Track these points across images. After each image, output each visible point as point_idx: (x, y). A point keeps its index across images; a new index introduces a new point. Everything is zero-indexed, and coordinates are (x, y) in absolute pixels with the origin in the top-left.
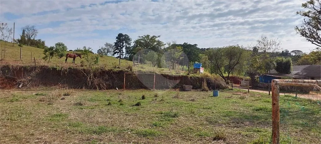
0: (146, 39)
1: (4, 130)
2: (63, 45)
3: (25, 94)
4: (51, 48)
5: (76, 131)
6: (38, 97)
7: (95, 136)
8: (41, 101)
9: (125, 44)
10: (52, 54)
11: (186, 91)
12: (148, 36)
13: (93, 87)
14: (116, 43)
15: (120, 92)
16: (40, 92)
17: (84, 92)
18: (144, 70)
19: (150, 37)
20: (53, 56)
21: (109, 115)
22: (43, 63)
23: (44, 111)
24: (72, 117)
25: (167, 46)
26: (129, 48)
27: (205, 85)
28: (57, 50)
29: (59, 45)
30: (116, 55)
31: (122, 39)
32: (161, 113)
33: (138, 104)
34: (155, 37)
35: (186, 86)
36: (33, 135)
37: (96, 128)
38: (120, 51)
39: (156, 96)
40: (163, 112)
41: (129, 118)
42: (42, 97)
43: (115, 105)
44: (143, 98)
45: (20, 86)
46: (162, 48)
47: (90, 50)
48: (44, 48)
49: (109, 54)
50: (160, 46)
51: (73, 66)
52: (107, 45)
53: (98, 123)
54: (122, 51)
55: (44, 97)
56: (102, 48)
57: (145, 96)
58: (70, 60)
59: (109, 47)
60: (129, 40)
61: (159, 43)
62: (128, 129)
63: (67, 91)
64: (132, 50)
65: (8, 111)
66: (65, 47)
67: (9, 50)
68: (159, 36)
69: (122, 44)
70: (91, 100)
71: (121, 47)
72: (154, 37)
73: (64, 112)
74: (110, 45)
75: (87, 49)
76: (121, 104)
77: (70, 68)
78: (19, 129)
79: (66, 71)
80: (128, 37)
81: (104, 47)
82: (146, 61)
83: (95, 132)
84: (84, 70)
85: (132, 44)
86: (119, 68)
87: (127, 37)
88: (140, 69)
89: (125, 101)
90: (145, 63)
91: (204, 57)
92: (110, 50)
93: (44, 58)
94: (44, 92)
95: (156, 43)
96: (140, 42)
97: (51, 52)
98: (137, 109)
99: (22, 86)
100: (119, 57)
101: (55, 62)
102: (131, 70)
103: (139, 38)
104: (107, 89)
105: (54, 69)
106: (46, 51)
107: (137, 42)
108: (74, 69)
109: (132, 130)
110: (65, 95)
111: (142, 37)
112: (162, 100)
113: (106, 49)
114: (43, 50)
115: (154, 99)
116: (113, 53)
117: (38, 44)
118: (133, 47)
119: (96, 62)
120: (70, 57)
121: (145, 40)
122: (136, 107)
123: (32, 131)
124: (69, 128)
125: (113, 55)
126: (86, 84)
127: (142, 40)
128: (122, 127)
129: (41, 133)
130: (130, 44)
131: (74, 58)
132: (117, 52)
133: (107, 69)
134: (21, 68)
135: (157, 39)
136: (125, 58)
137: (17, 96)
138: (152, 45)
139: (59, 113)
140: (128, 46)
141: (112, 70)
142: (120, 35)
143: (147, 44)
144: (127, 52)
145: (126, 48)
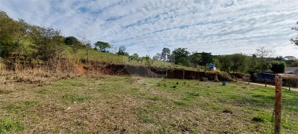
1: (113, 93)
2: (137, 54)
3: (121, 78)
4: (132, 56)
5: (143, 98)
6: (126, 79)
7: (152, 101)
8: (127, 81)
9: (167, 53)
10: (132, 59)
11: (204, 81)
12: (180, 49)
13: (150, 76)
14: (162, 53)
15: (165, 80)
16: (127, 77)
17: (146, 79)
18: (178, 68)
19: (181, 49)
20: (132, 60)
21: (159, 91)
22: (128, 63)
23: (128, 87)
24: (141, 91)
25: (192, 54)
26: (169, 55)
27: (217, 78)
28: (134, 57)
29: (135, 54)
30: (162, 60)
31: (166, 50)
32: (188, 93)
33: (174, 87)
35: (204, 78)
36: (124, 97)
37: (153, 97)
38: (164, 57)
39: (185, 83)
40: (190, 93)
41: (170, 94)
42: (127, 80)
43: (162, 86)
44: (177, 83)
45: (118, 74)
46: (189, 55)
47: (149, 57)
48: (128, 56)
49: (159, 59)
50: (187, 54)
51: (141, 65)
52: (158, 54)
53: (153, 95)
55: (128, 80)
56: (155, 56)
57: (178, 83)
58: (140, 62)
60: (169, 51)
61: (187, 52)
62: (170, 100)
63: (138, 77)
64: (171, 57)
65: (114, 85)
66: (138, 55)
67: (114, 57)
68: (187, 49)
69: (165, 53)
70: (150, 83)
71: (165, 55)
73: (137, 88)
75: (148, 56)
76: (165, 86)
77: (140, 66)
78: (118, 94)
79: (138, 67)
80: (169, 49)
81: (156, 55)
82: (179, 63)
83: (152, 99)
84: (146, 67)
85: (171, 53)
86: (164, 66)
88: (175, 67)
89: (167, 85)
90: (178, 64)
91: (216, 60)
92: (159, 57)
93: (128, 61)
94: (128, 77)
95: (185, 53)
97: (132, 58)
98: (174, 90)
99: (119, 74)
100: (164, 60)
101: (133, 63)
102: (170, 68)
103: (175, 50)
104: (157, 78)
105: (133, 66)
106: (129, 58)
107: (174, 52)
108: (142, 67)
109: (172, 101)
110: (138, 79)
111: (177, 49)
112: (188, 86)
114: (128, 57)
115: (184, 84)
116: (161, 58)
117: (127, 55)
118: (171, 55)
119: (152, 63)
120: (140, 60)
121: (178, 51)
122: (173, 89)
123: (124, 95)
124: (140, 96)
125: (161, 59)
126: (147, 74)
128: (166, 98)
129: (128, 97)
130: (170, 53)
131: (142, 61)
132: (162, 58)
133: (158, 67)
134: (119, 65)
135: (185, 50)
136: (167, 61)
137: (117, 79)
139: (135, 88)
140: (169, 54)
141: (160, 67)
142: (165, 49)
143: (179, 53)
144: (168, 58)
145: (168, 56)
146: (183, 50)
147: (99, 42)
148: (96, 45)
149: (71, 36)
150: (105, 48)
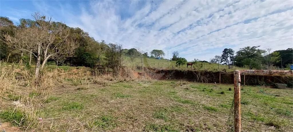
0: (246, 49)
8: (171, 86)
9: (229, 55)
12: (248, 47)
14: (222, 55)
19: (250, 48)
20: (180, 65)
22: (176, 68)
26: (233, 57)
30: (223, 63)
31: (227, 52)
34: (255, 47)
51: (190, 69)
52: (216, 57)
54: (227, 59)
57: (231, 89)
59: (217, 58)
60: (232, 52)
61: (260, 51)
64: (235, 58)
68: (259, 46)
69: (227, 55)
71: (226, 57)
72: (253, 47)
74: (218, 57)
81: (215, 58)
85: (235, 55)
87: (230, 50)
92: (219, 60)
95: (256, 52)
96: (241, 52)
102: (225, 71)
103: (240, 50)
107: (239, 53)
111: (243, 48)
113: (215, 59)
118: (236, 56)
119: (201, 67)
121: (246, 51)
125: (221, 62)
127: (243, 51)
130: (233, 55)
132: (223, 61)
134: (168, 70)
135: (257, 49)
138: (252, 53)
140: (232, 56)
142: (226, 50)
143: (247, 53)
144: (231, 60)
145: (231, 57)
146: (253, 49)
147: (154, 51)
148: (152, 53)
149: (132, 48)
150: (159, 55)
